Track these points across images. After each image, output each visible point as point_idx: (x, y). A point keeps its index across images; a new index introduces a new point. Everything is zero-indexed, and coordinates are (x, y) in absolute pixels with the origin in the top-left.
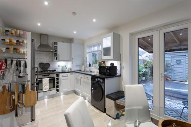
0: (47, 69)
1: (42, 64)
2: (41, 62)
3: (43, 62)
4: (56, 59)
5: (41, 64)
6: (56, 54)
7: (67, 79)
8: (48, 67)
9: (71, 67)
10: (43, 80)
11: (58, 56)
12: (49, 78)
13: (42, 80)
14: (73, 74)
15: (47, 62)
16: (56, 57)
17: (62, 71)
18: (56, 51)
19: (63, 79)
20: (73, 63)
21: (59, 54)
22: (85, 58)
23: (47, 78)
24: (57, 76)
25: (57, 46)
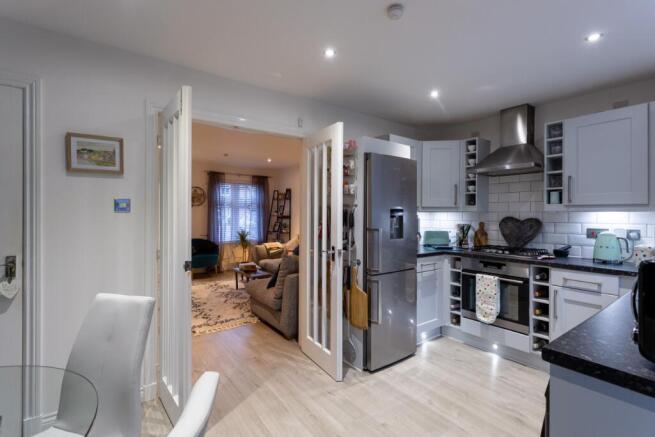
0: (526, 243)
1: (510, 224)
2: (508, 215)
3: (517, 216)
4: (561, 201)
5: (507, 222)
6: (556, 179)
8: (530, 234)
10: (478, 278)
11: (565, 188)
12: (497, 278)
15: (532, 215)
16: (560, 192)
18: (557, 163)
19: (567, 300)
21: (570, 177)
23: (493, 277)
24: (538, 277)
25: (560, 143)
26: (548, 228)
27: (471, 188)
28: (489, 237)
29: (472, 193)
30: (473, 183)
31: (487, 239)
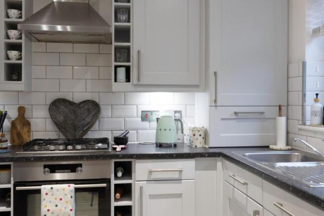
0: (85, 132)
1: (62, 107)
2: (62, 95)
3: (70, 98)
4: (128, 79)
5: (58, 106)
6: (124, 54)
7: (179, 196)
9: (206, 126)
10: (43, 192)
11: (133, 64)
12: (73, 186)
13: (39, 191)
14: (215, 168)
15: (87, 96)
16: (128, 69)
17: (160, 145)
18: (124, 34)
19: (152, 197)
20: (215, 103)
21: (139, 52)
22: (295, 70)
23: (65, 186)
24: (120, 174)
25: (128, 11)
26: (105, 112)
27: (13, 54)
28: (33, 127)
29: (14, 61)
30: (17, 47)
31: (29, 131)
